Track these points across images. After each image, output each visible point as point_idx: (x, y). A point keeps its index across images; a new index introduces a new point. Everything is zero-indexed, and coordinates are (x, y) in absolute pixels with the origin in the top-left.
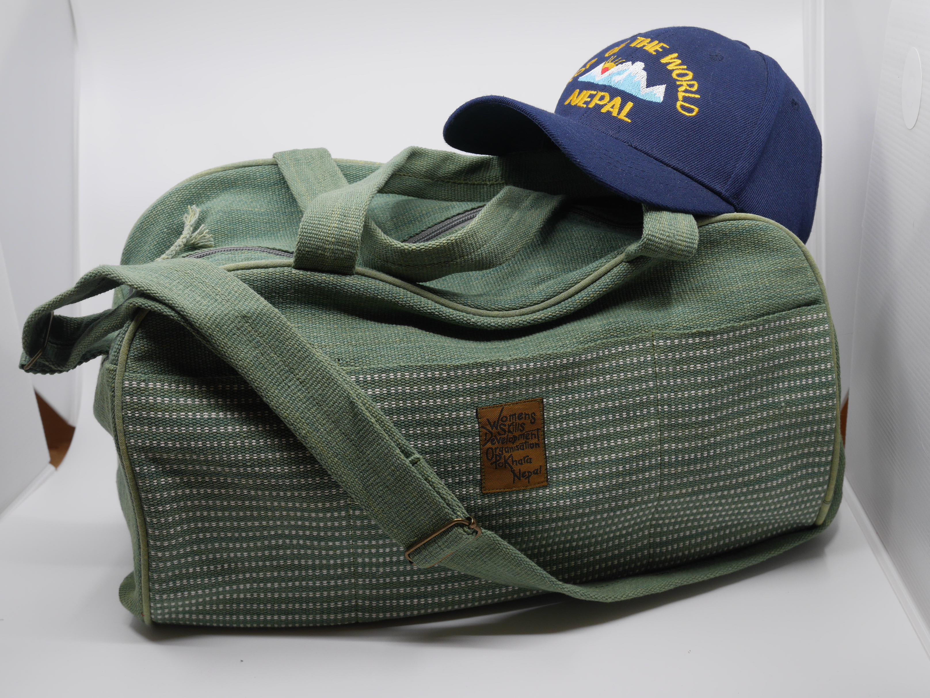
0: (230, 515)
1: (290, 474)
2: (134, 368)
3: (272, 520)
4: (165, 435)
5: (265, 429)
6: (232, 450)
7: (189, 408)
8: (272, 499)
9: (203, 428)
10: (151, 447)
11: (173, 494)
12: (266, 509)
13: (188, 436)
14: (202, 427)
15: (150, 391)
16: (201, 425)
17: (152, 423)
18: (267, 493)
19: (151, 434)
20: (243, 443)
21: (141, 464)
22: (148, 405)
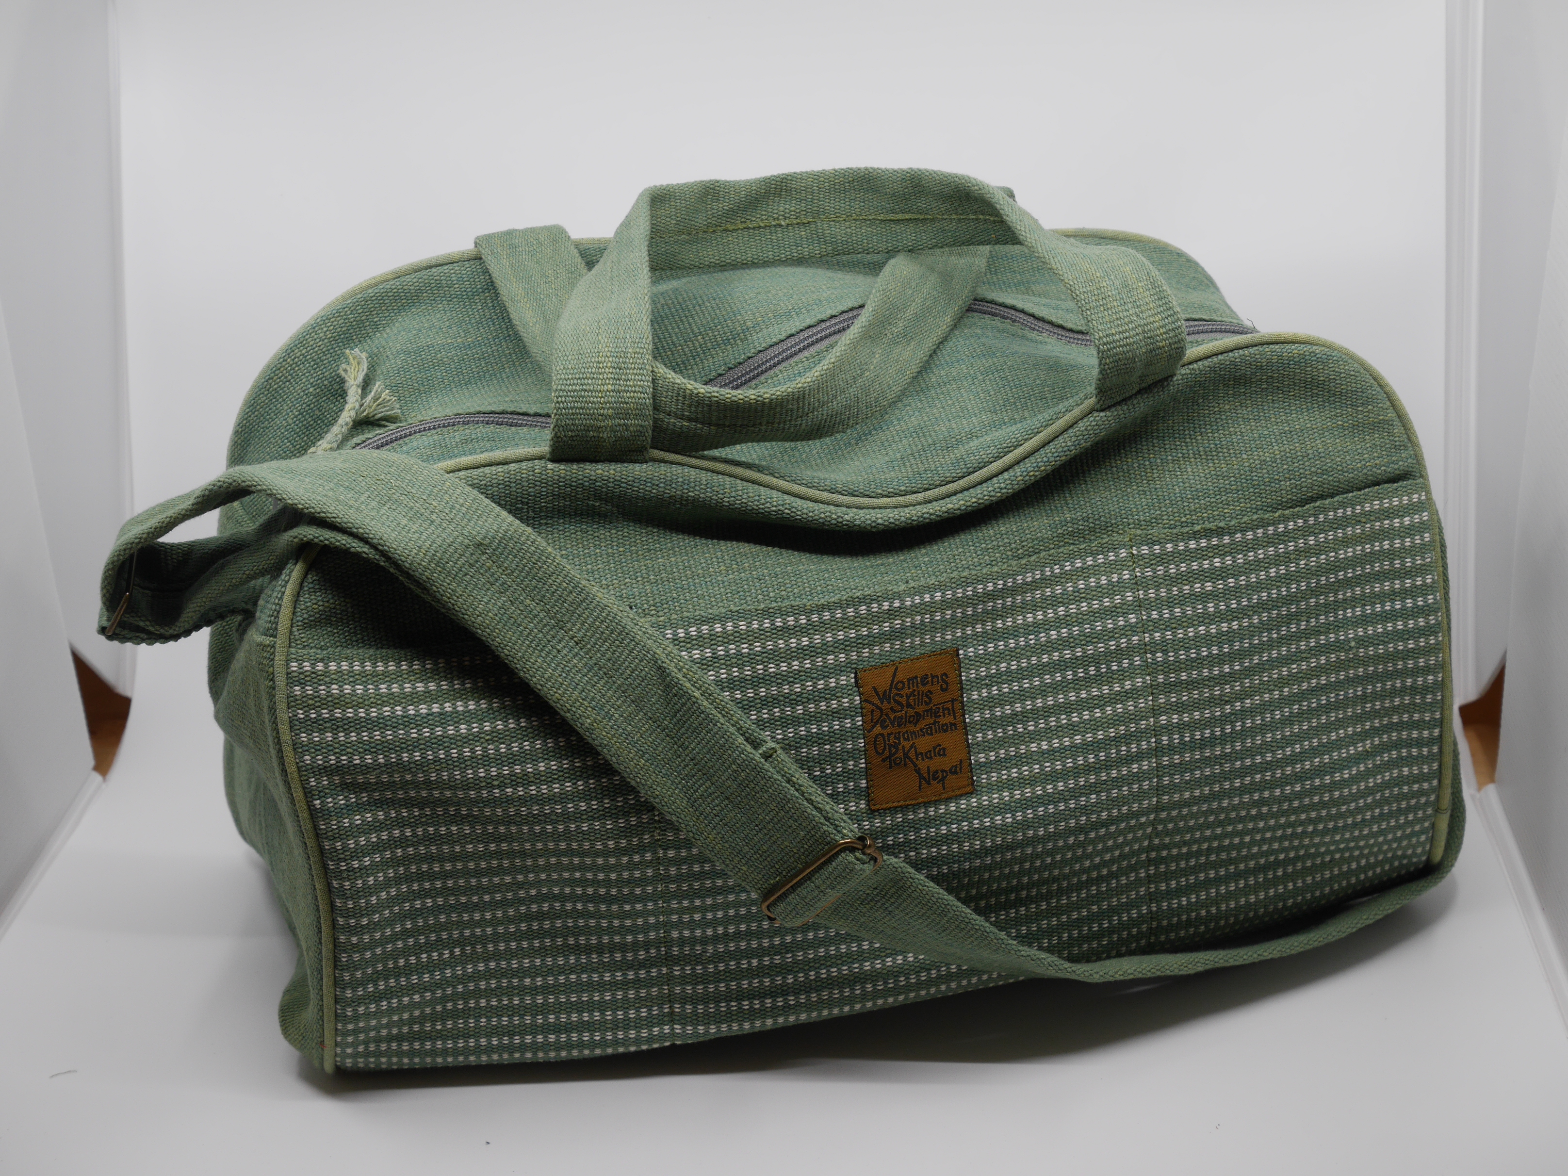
0: (465, 867)
1: (563, 796)
2: (304, 640)
3: (533, 871)
4: (361, 745)
5: (518, 725)
6: (469, 763)
7: (397, 699)
8: (535, 837)
9: (421, 730)
10: (338, 767)
11: (374, 840)
12: (523, 854)
13: (398, 744)
14: (419, 728)
15: (333, 676)
16: (417, 725)
17: (338, 727)
18: (525, 829)
19: (337, 746)
20: (485, 749)
21: (322, 794)
22: (330, 699)
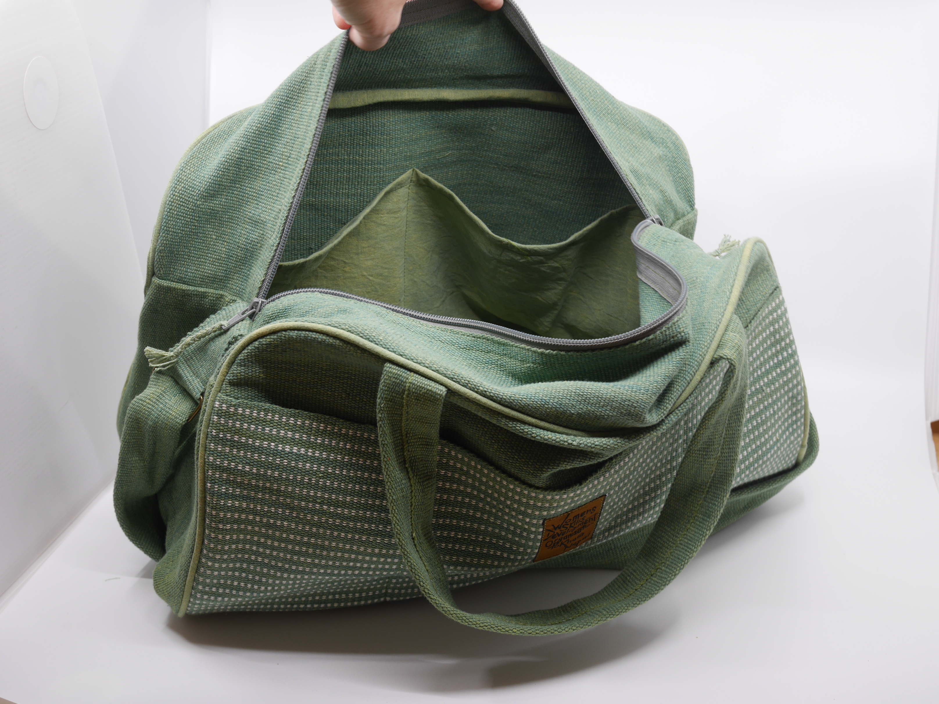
0: (286, 547)
1: (356, 518)
2: (228, 391)
3: (325, 559)
4: (245, 459)
5: (341, 473)
6: (306, 486)
7: (273, 438)
8: (332, 538)
9: (283, 460)
10: (228, 468)
11: (236, 517)
12: (323, 547)
13: (266, 464)
14: (282, 459)
15: (239, 417)
16: (281, 457)
17: (234, 446)
18: (328, 532)
19: (230, 456)
20: (318, 481)
21: (213, 481)
22: (234, 429)
